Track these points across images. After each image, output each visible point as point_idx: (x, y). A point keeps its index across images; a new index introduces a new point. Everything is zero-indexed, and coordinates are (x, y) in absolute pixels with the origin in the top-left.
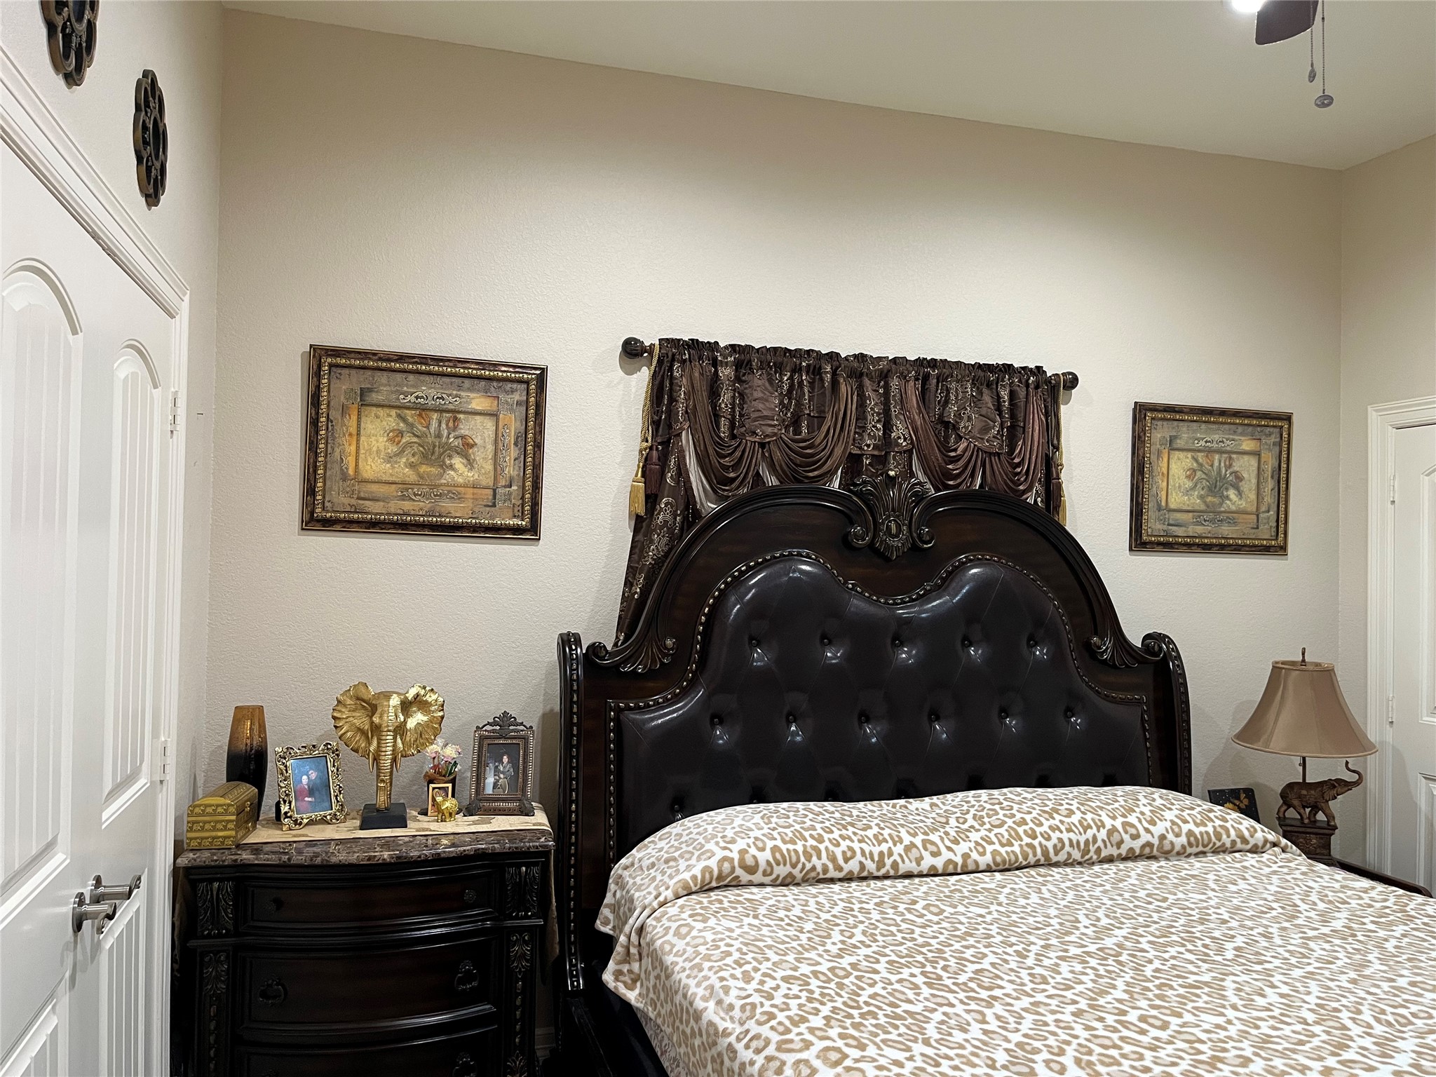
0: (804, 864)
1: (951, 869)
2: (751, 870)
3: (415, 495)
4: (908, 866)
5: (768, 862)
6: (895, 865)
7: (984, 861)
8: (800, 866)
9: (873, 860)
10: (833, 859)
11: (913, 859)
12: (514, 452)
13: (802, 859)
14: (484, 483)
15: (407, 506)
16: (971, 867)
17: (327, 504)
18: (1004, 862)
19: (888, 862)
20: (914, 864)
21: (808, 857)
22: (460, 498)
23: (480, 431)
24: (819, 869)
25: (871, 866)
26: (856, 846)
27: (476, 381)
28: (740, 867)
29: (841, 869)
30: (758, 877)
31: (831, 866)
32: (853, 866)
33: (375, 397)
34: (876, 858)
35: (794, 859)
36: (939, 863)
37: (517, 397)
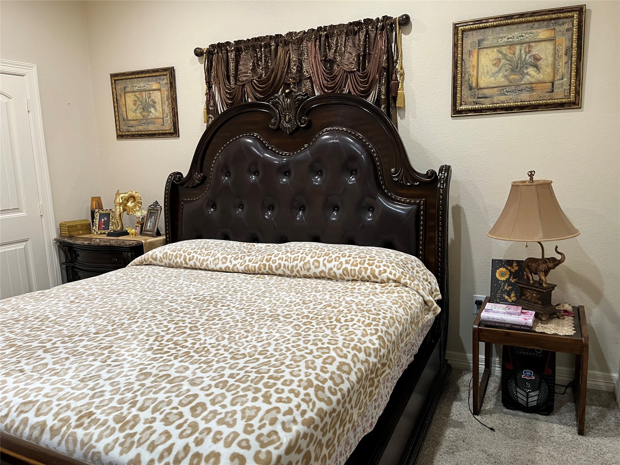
0: (174, 260)
1: (228, 270)
2: (155, 259)
3: (142, 123)
4: (211, 266)
5: (160, 257)
6: (207, 265)
7: (241, 268)
8: (172, 260)
9: (199, 262)
10: (185, 259)
11: (214, 264)
12: (167, 103)
13: (173, 258)
14: (160, 117)
15: (140, 128)
16: (236, 270)
17: (121, 130)
18: (249, 269)
19: (205, 263)
20: (214, 265)
21: (176, 257)
22: (154, 123)
23: (157, 96)
24: (179, 262)
25: (198, 264)
26: (196, 256)
27: (153, 78)
28: (151, 258)
29: (187, 264)
30: (158, 262)
31: (184, 262)
32: (192, 263)
33: (128, 89)
34: (201, 261)
35: (170, 258)
36: (223, 267)
37: (165, 81)
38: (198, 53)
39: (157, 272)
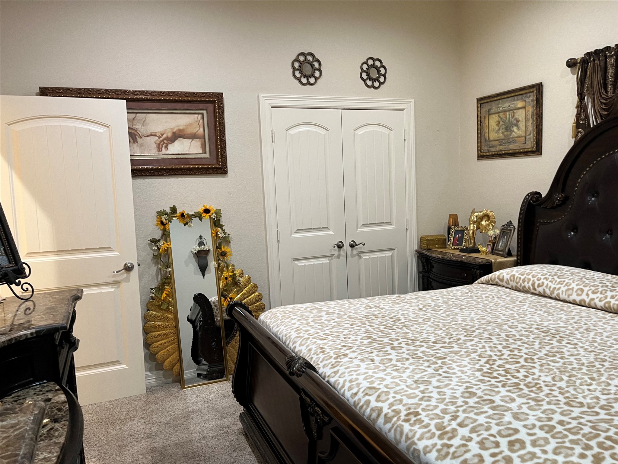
0: (521, 284)
1: (583, 303)
2: (502, 280)
3: (503, 143)
4: (563, 296)
5: (507, 279)
6: (558, 294)
7: (600, 304)
8: (519, 284)
9: (549, 290)
10: (533, 285)
11: (567, 294)
12: (531, 121)
13: (521, 282)
14: (523, 135)
15: (501, 148)
16: (593, 305)
17: (482, 150)
18: (610, 307)
19: (556, 292)
20: (567, 296)
21: (524, 281)
22: (514, 142)
23: (521, 115)
24: (527, 287)
25: (548, 292)
26: (546, 282)
27: (518, 96)
28: (498, 278)
29: (535, 290)
30: (504, 284)
31: (531, 287)
32: (541, 289)
33: (492, 111)
34: (551, 289)
35: (518, 280)
36: (578, 299)
37: (531, 98)
38: (571, 64)
39: (502, 293)
